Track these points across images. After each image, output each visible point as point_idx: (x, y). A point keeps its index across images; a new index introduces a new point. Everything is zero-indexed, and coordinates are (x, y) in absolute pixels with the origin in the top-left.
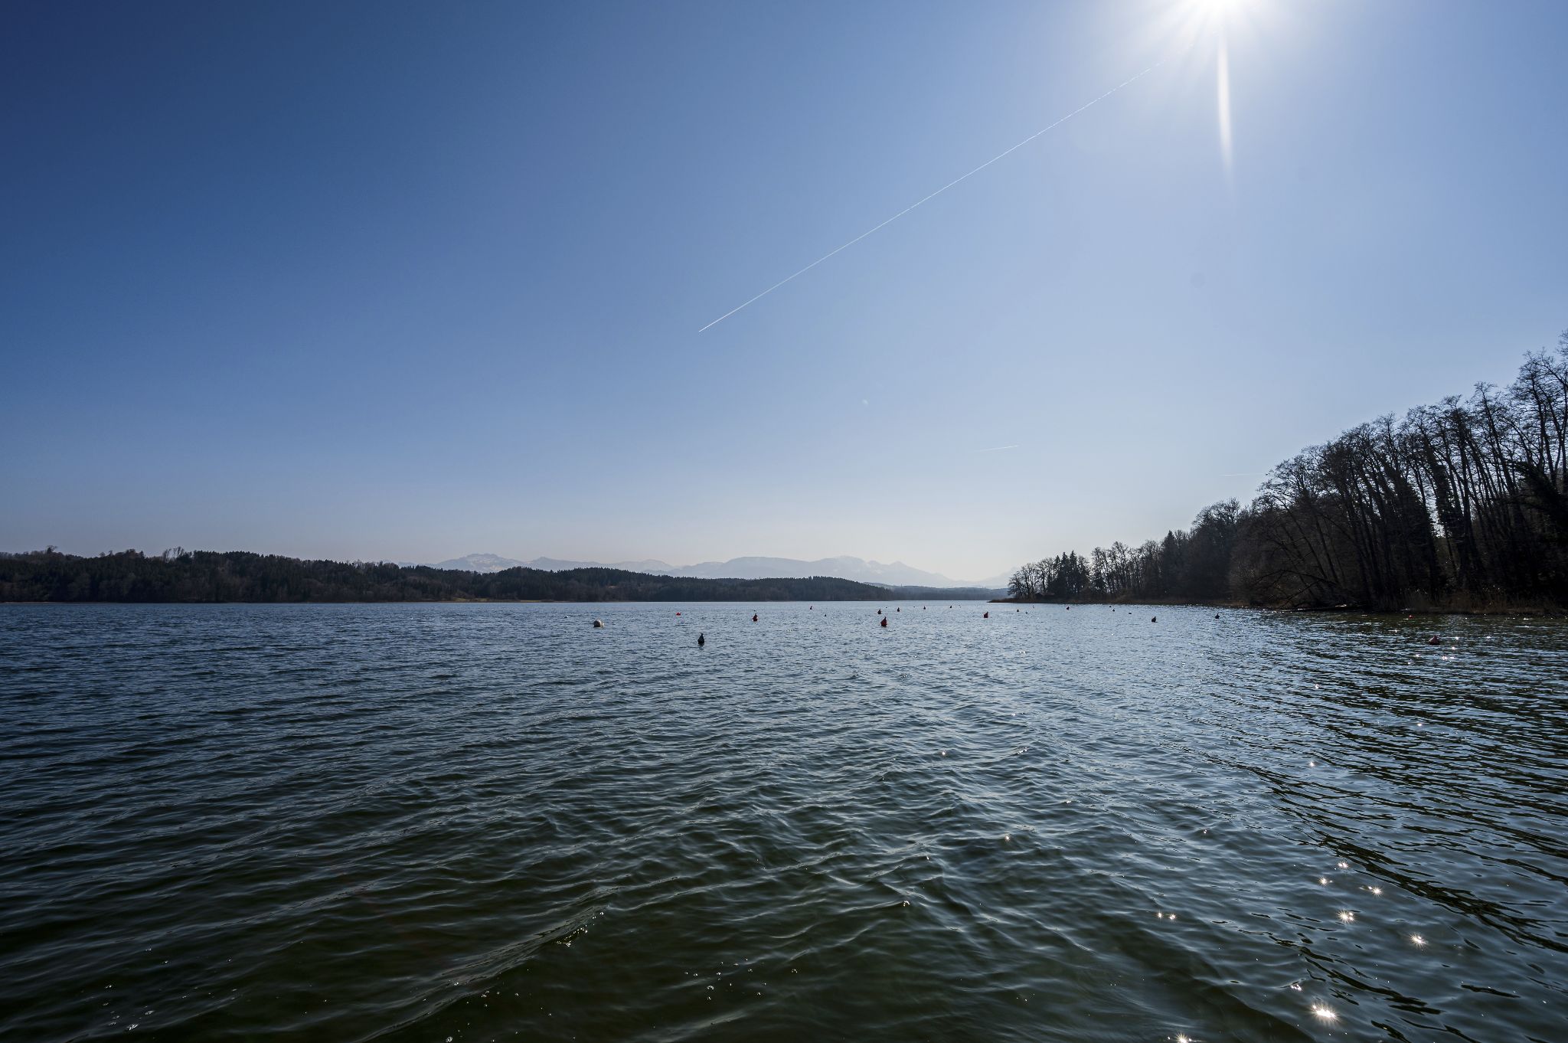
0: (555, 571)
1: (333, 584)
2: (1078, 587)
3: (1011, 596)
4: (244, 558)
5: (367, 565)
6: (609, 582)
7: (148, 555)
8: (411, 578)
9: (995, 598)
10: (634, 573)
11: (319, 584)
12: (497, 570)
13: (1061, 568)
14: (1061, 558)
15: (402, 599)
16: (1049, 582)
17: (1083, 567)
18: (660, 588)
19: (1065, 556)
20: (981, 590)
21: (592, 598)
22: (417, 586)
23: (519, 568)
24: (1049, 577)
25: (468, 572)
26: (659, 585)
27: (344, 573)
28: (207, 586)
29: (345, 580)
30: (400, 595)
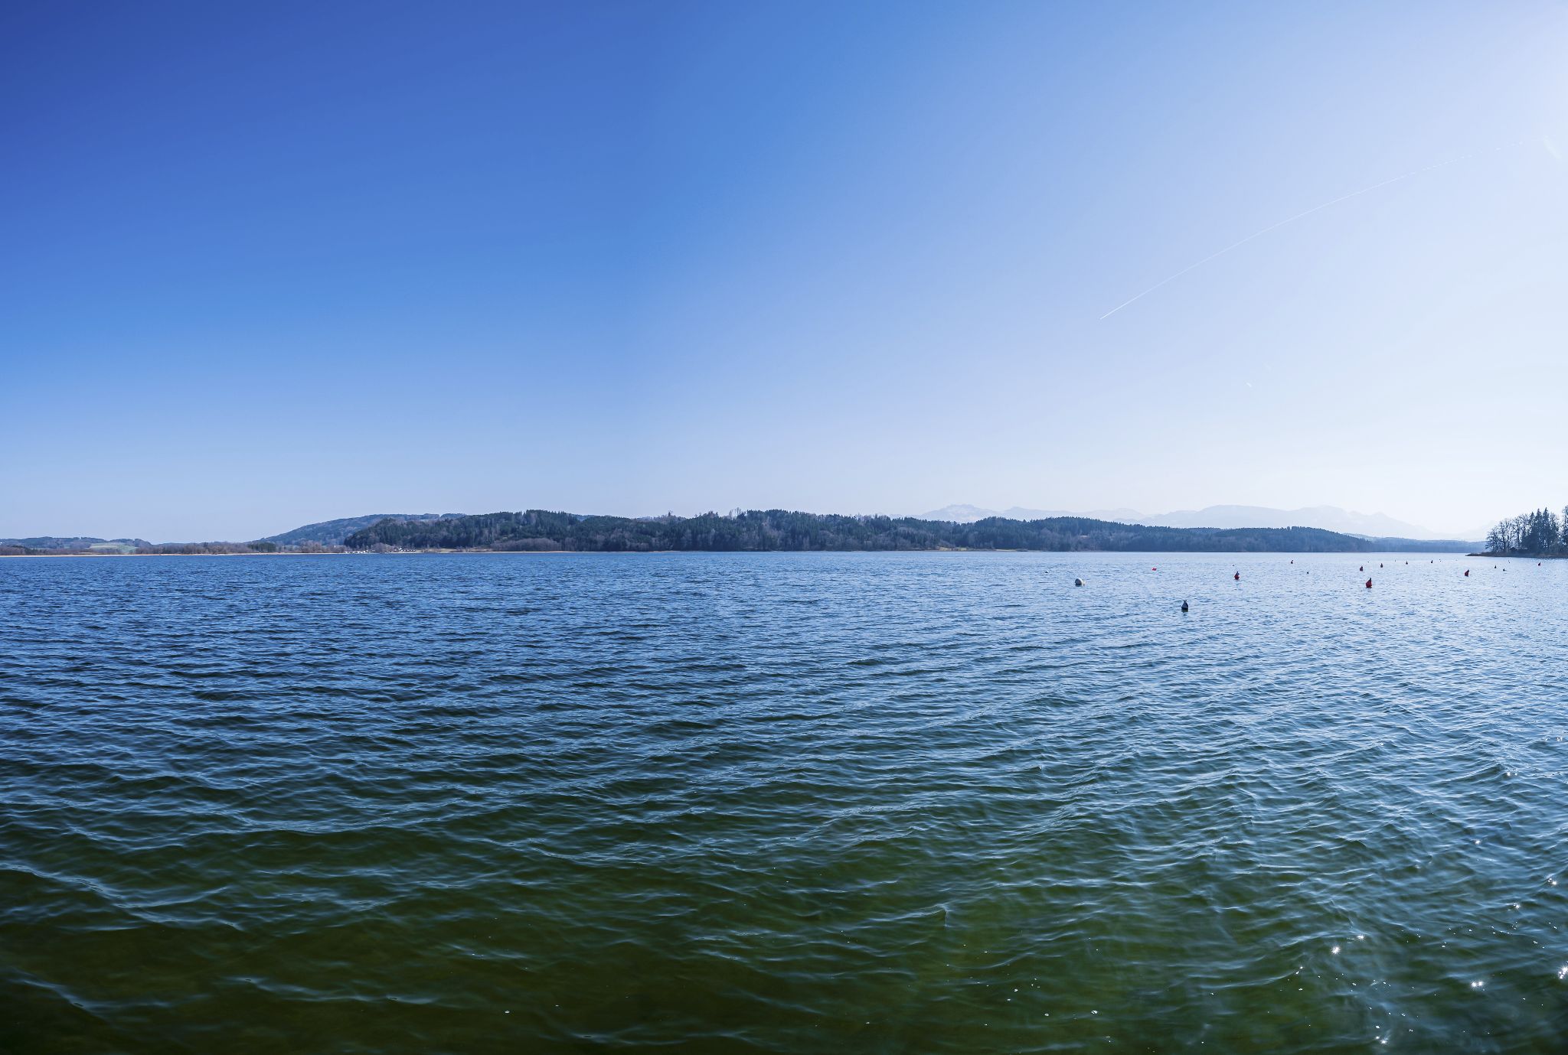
0: (1028, 520)
1: (841, 535)
2: (1548, 542)
3: (1488, 550)
4: (778, 514)
5: (866, 517)
6: (1081, 531)
8: (901, 529)
9: (1473, 551)
10: (1105, 523)
11: (831, 535)
12: (974, 520)
13: (1535, 524)
14: (1535, 515)
15: (895, 548)
16: (1523, 537)
17: (1554, 524)
18: (1132, 537)
19: (1539, 513)
20: (1460, 543)
21: (1064, 548)
22: (906, 536)
23: (994, 518)
24: (1524, 533)
25: (949, 522)
26: (1131, 534)
27: (848, 525)
28: (757, 538)
29: (850, 532)
30: (893, 544)
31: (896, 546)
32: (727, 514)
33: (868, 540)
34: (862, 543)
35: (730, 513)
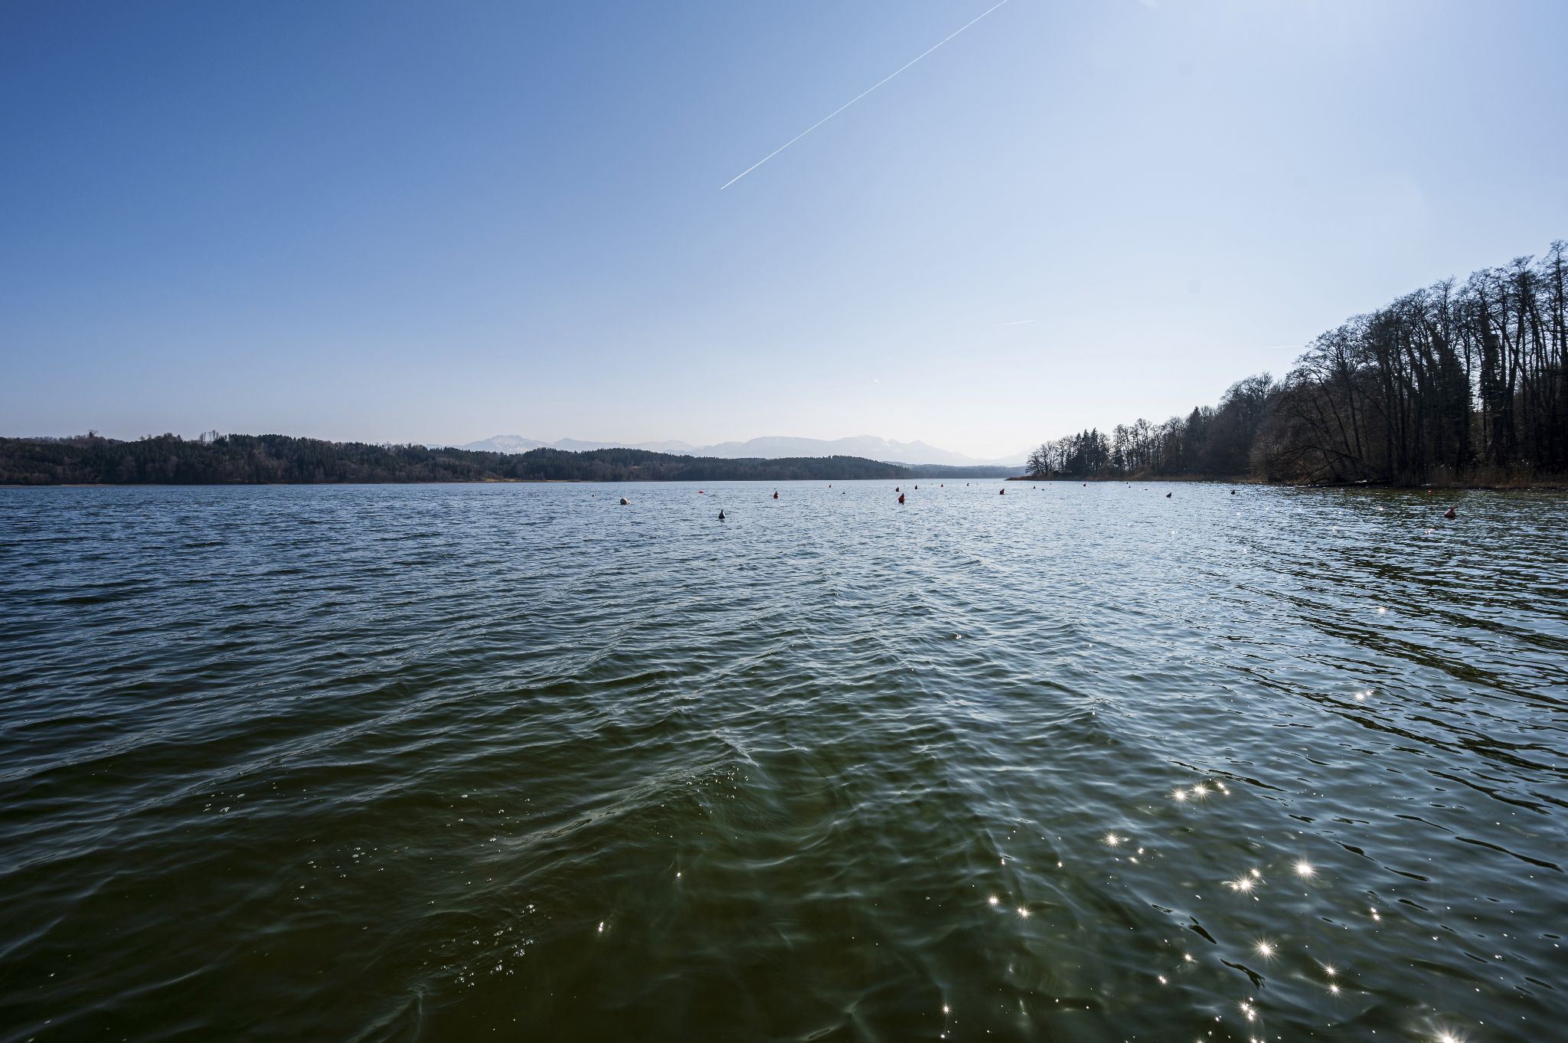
0: (579, 452)
1: (366, 466)
2: (1097, 464)
3: (1029, 474)
4: (277, 440)
5: (396, 447)
6: (633, 462)
7: (186, 438)
8: (441, 460)
9: (1012, 476)
10: (656, 454)
11: (353, 466)
12: (522, 451)
13: (1081, 446)
14: (1082, 436)
15: (434, 480)
16: (1068, 460)
17: (1104, 445)
18: (682, 468)
19: (1086, 433)
20: (999, 468)
21: (617, 478)
22: (447, 467)
23: (544, 449)
24: (1068, 455)
25: (495, 453)
26: (681, 465)
27: (375, 455)
28: (247, 468)
29: (377, 462)
30: (432, 475)
31: (435, 477)
32: (196, 438)
33: (400, 471)
34: (394, 474)
35: (202, 437)
